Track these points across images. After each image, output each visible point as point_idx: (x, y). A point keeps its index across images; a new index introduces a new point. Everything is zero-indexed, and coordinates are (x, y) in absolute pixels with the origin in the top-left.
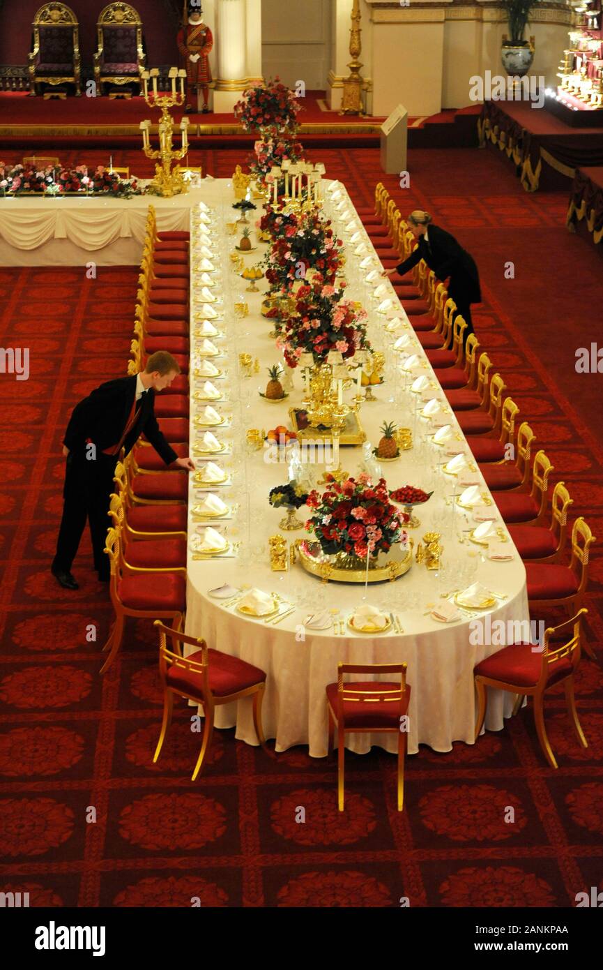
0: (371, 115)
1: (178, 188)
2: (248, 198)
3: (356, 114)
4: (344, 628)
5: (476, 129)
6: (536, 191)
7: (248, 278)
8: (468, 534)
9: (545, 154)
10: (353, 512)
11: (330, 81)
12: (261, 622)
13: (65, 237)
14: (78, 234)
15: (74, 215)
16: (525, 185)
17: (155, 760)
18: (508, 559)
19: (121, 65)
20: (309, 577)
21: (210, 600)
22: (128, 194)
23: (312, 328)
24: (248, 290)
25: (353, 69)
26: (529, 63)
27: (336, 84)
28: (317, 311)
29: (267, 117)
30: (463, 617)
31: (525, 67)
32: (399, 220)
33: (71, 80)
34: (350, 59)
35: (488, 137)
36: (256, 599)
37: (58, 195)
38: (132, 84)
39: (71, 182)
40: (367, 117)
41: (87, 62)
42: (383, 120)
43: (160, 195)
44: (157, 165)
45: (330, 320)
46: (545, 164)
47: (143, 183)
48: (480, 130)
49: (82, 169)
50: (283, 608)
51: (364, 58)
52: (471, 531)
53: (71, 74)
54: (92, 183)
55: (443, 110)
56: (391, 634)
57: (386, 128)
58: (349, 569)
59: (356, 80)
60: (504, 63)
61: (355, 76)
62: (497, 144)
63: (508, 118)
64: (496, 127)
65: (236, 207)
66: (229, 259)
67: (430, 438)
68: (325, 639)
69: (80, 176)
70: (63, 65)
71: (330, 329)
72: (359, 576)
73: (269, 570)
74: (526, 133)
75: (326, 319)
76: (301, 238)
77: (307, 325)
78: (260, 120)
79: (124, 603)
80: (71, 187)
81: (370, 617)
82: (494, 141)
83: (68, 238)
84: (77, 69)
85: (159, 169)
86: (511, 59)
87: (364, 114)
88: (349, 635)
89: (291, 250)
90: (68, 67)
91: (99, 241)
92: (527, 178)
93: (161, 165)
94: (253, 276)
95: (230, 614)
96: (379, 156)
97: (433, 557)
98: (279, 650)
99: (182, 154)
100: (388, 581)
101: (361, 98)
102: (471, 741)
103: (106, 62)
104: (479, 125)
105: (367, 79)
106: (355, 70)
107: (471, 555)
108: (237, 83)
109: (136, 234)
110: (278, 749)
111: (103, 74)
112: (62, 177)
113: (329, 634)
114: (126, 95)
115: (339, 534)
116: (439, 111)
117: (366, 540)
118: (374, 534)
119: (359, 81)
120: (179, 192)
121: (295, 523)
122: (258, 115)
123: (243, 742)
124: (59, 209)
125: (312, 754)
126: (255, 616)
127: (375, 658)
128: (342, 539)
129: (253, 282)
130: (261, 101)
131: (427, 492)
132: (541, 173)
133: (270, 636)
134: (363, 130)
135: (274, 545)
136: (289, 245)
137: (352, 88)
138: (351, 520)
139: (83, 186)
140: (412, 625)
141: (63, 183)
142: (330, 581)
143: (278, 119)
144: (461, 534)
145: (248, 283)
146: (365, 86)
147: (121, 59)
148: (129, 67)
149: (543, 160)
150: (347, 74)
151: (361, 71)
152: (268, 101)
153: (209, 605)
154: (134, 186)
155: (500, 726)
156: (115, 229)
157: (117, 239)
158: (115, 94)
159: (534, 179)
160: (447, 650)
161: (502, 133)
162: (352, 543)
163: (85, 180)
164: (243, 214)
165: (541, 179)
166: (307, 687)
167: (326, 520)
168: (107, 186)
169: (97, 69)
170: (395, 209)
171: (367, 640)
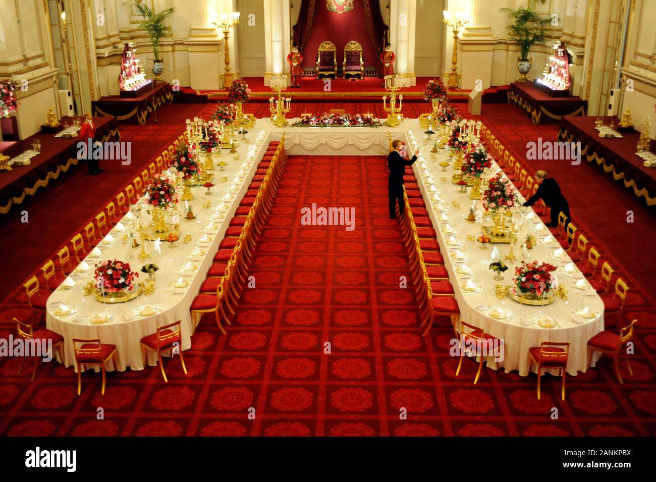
0: (460, 89)
1: (397, 123)
2: (430, 129)
3: (454, 88)
4: (536, 325)
5: (507, 95)
6: (539, 124)
7: (442, 166)
8: (573, 284)
9: (542, 108)
10: (535, 276)
11: (442, 74)
12: (501, 321)
13: (352, 143)
14: (358, 143)
15: (355, 134)
16: (534, 121)
17: (457, 374)
18: (594, 296)
19: (353, 67)
20: (515, 303)
21: (477, 310)
22: (376, 126)
23: (497, 195)
24: (442, 171)
25: (453, 70)
26: (529, 68)
27: (445, 75)
28: (498, 188)
29: (436, 95)
30: (584, 322)
31: (527, 70)
32: (494, 140)
33: (333, 73)
34: (452, 65)
35: (512, 99)
36: (498, 311)
37: (349, 126)
38: (358, 74)
39: (354, 120)
40: (459, 90)
41: (340, 65)
42: (470, 91)
43: (390, 126)
44: (388, 114)
45: (504, 192)
46: (542, 113)
47: (382, 121)
48: (508, 96)
49: (358, 115)
50: (508, 315)
51: (458, 65)
52: (575, 283)
53: (333, 70)
54: (362, 121)
55: (491, 87)
56: (556, 328)
57: (472, 95)
58: (530, 299)
59: (454, 74)
60: (518, 68)
61: (454, 72)
62: (517, 103)
63: (523, 92)
64: (517, 95)
65: (426, 133)
66: (430, 157)
67: (542, 240)
68: (529, 330)
69: (358, 118)
70: (330, 67)
71: (504, 196)
72: (536, 302)
73: (496, 299)
74: (534, 99)
75: (503, 191)
76: (477, 153)
77: (495, 194)
78: (433, 96)
79: (434, 309)
80: (354, 123)
81: (547, 321)
82: (516, 101)
83: (353, 144)
84: (336, 69)
85: (389, 115)
86: (521, 67)
87: (457, 88)
88: (539, 328)
89: (474, 158)
90: (332, 67)
91: (367, 145)
92: (534, 118)
93: (390, 114)
94: (444, 165)
95: (486, 317)
96: (467, 106)
97: (564, 295)
98: (509, 333)
99: (399, 110)
100: (547, 305)
101: (457, 82)
102: (584, 371)
103: (347, 65)
104: (508, 94)
105: (459, 73)
106: (454, 70)
107: (577, 294)
108: (404, 75)
109: (381, 142)
110: (506, 372)
111: (346, 70)
112: (350, 119)
113: (531, 327)
114: (356, 79)
115: (529, 285)
116: (489, 87)
117: (539, 288)
118: (542, 285)
119: (456, 75)
120: (397, 125)
121: (500, 278)
122: (432, 94)
123: (490, 368)
124: (351, 133)
125: (521, 374)
126: (498, 318)
127: (550, 338)
128: (530, 287)
129: (444, 168)
130: (434, 88)
131: (555, 266)
132: (541, 116)
133: (505, 327)
134: (458, 95)
135: (498, 288)
136: (472, 156)
137: (453, 77)
138: (534, 279)
139: (359, 122)
140: (564, 325)
141: (351, 121)
142: (524, 304)
143: (440, 96)
144: (571, 284)
145: (442, 168)
146: (458, 76)
147: (354, 64)
148: (356, 67)
149: (541, 110)
150: (451, 71)
151: (457, 70)
152: (437, 89)
153: (476, 312)
154: (379, 122)
155: (594, 365)
156: (373, 141)
157: (374, 144)
158: (351, 79)
159: (538, 119)
160: (578, 335)
161: (521, 98)
162: (534, 289)
163: (360, 120)
164: (429, 136)
165: (540, 119)
166: (519, 347)
167: (523, 279)
168: (368, 122)
169: (344, 68)
170: (491, 134)
171: (546, 330)
